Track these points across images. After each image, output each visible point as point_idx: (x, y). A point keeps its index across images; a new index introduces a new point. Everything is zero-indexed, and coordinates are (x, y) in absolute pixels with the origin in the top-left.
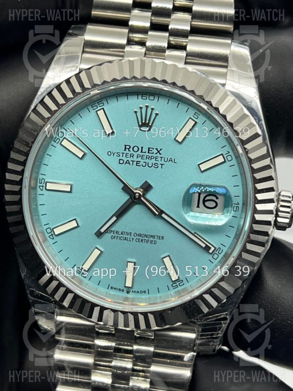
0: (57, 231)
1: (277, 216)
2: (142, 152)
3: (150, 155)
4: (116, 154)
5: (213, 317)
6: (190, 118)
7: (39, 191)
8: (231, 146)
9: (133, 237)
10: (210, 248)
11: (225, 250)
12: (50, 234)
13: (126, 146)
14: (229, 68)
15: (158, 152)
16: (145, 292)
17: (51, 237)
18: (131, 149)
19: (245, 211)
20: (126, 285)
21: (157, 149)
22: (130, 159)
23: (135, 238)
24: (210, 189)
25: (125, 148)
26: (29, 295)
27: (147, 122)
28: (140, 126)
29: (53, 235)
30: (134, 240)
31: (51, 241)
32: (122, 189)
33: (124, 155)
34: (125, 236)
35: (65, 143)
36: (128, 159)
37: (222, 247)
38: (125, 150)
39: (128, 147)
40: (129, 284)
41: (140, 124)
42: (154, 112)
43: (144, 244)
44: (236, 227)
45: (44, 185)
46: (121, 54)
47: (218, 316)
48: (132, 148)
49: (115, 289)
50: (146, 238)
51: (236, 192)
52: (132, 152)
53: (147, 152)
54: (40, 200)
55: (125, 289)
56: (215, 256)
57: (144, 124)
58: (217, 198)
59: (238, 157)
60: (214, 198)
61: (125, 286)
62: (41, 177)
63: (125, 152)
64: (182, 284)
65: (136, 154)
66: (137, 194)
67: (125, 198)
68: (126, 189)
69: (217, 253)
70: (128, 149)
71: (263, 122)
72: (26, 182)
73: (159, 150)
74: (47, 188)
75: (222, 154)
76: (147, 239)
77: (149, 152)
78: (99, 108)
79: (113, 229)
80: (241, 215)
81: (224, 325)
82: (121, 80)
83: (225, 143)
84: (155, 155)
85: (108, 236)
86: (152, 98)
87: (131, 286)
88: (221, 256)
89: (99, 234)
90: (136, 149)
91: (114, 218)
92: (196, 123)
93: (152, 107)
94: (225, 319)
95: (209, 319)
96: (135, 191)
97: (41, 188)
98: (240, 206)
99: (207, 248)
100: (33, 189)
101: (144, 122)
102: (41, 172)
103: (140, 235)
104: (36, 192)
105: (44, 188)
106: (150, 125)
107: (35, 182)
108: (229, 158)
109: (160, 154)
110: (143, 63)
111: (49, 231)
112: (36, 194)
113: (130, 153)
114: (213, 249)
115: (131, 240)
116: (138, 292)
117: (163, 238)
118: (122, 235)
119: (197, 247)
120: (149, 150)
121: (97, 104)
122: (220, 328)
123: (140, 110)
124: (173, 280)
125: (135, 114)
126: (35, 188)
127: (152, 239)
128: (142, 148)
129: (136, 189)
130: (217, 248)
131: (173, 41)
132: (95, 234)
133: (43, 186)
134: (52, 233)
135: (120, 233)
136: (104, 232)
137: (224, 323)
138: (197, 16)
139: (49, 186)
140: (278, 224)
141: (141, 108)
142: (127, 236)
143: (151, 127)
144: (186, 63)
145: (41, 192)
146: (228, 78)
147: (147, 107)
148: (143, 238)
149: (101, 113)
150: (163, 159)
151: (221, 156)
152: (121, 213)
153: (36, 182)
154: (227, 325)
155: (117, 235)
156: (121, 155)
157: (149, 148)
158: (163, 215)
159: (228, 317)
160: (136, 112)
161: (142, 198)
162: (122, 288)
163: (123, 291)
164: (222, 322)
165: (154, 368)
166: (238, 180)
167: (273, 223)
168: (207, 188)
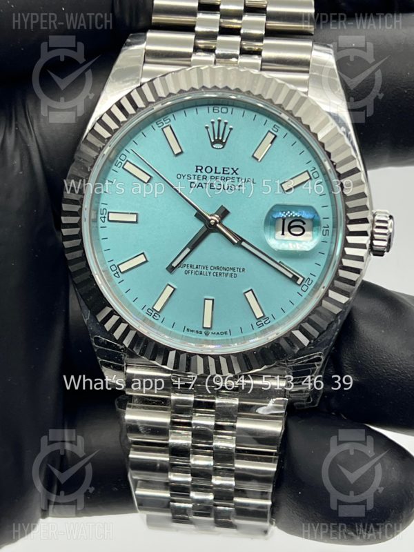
0: (123, 268)
1: (372, 239)
2: (216, 173)
3: (226, 176)
4: (186, 177)
5: (305, 359)
6: (269, 131)
7: (100, 223)
8: (317, 162)
9: (209, 270)
10: (298, 278)
11: (315, 280)
12: (115, 272)
13: (197, 167)
14: (310, 73)
15: (235, 172)
16: (226, 333)
17: (117, 275)
18: (203, 170)
19: (335, 234)
20: (205, 326)
21: (233, 169)
22: (203, 182)
23: (212, 271)
24: (296, 214)
25: (197, 169)
26: (94, 344)
27: (220, 138)
28: (212, 144)
29: (118, 272)
30: (212, 274)
31: (117, 280)
32: (195, 216)
33: (196, 177)
34: (200, 270)
35: (128, 166)
36: (200, 182)
37: (312, 277)
38: (197, 171)
39: (200, 168)
40: (207, 324)
41: (213, 141)
42: (227, 126)
43: (223, 277)
44: (327, 253)
45: (106, 216)
46: (187, 63)
47: (311, 357)
48: (204, 168)
49: (192, 331)
50: (224, 271)
51: (325, 213)
52: (204, 173)
53: (222, 172)
54: (102, 233)
55: (203, 331)
56: (305, 288)
57: (217, 141)
58: (304, 223)
59: (325, 173)
60: (301, 224)
61: (204, 328)
62: (102, 207)
63: (197, 174)
64: (268, 321)
65: (209, 175)
66: (212, 221)
67: (199, 226)
68: (200, 216)
69: (306, 284)
70: (200, 170)
71: (352, 132)
72: (85, 214)
73: (235, 169)
74: (110, 219)
75: (307, 171)
76: (226, 272)
77: (223, 173)
78: (165, 125)
79: (186, 262)
80: (332, 239)
81: (317, 367)
82: (189, 91)
83: (310, 158)
84: (230, 176)
85: (181, 270)
86: (224, 110)
87: (209, 326)
88: (311, 287)
89: (171, 269)
90: (209, 170)
91: (188, 250)
92: (276, 136)
93: (226, 121)
94: (319, 359)
95: (300, 360)
96: (210, 218)
97: (103, 219)
98: (330, 229)
99: (295, 279)
100: (94, 221)
101: (216, 138)
102: (101, 202)
103: (218, 268)
104: (97, 224)
105: (106, 219)
106: (224, 141)
107: (95, 212)
108: (316, 175)
109: (236, 174)
110: (213, 71)
111: (114, 268)
112: (97, 227)
113: (202, 174)
114: (301, 279)
115: (208, 274)
116: (218, 333)
117: (244, 270)
118: (197, 269)
119: (283, 278)
120: (224, 170)
121: (162, 121)
122: (313, 371)
123: (211, 125)
124: (258, 317)
125: (206, 130)
126: (95, 221)
127: (231, 272)
128: (216, 168)
129: (211, 215)
130: (306, 278)
131: (245, 45)
132: (167, 269)
133: (104, 217)
134: (118, 270)
135: (195, 267)
136: (176, 267)
137: (318, 365)
138: (271, 17)
139: (112, 217)
140: (374, 247)
141: (213, 123)
142: (203, 270)
143: (224, 144)
144: (262, 70)
145: (103, 225)
146: (310, 85)
147: (219, 121)
148: (221, 271)
149: (168, 130)
150: (240, 180)
151: (306, 173)
152: (194, 244)
153: (97, 213)
154: (320, 367)
155: (191, 269)
156: (192, 177)
157: (224, 168)
158: (244, 244)
159: (322, 357)
160: (207, 128)
161: (218, 225)
162: (199, 330)
163: (201, 333)
164: (316, 363)
165: (240, 424)
166: (327, 200)
167: (368, 246)
168: (293, 212)
